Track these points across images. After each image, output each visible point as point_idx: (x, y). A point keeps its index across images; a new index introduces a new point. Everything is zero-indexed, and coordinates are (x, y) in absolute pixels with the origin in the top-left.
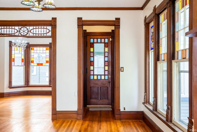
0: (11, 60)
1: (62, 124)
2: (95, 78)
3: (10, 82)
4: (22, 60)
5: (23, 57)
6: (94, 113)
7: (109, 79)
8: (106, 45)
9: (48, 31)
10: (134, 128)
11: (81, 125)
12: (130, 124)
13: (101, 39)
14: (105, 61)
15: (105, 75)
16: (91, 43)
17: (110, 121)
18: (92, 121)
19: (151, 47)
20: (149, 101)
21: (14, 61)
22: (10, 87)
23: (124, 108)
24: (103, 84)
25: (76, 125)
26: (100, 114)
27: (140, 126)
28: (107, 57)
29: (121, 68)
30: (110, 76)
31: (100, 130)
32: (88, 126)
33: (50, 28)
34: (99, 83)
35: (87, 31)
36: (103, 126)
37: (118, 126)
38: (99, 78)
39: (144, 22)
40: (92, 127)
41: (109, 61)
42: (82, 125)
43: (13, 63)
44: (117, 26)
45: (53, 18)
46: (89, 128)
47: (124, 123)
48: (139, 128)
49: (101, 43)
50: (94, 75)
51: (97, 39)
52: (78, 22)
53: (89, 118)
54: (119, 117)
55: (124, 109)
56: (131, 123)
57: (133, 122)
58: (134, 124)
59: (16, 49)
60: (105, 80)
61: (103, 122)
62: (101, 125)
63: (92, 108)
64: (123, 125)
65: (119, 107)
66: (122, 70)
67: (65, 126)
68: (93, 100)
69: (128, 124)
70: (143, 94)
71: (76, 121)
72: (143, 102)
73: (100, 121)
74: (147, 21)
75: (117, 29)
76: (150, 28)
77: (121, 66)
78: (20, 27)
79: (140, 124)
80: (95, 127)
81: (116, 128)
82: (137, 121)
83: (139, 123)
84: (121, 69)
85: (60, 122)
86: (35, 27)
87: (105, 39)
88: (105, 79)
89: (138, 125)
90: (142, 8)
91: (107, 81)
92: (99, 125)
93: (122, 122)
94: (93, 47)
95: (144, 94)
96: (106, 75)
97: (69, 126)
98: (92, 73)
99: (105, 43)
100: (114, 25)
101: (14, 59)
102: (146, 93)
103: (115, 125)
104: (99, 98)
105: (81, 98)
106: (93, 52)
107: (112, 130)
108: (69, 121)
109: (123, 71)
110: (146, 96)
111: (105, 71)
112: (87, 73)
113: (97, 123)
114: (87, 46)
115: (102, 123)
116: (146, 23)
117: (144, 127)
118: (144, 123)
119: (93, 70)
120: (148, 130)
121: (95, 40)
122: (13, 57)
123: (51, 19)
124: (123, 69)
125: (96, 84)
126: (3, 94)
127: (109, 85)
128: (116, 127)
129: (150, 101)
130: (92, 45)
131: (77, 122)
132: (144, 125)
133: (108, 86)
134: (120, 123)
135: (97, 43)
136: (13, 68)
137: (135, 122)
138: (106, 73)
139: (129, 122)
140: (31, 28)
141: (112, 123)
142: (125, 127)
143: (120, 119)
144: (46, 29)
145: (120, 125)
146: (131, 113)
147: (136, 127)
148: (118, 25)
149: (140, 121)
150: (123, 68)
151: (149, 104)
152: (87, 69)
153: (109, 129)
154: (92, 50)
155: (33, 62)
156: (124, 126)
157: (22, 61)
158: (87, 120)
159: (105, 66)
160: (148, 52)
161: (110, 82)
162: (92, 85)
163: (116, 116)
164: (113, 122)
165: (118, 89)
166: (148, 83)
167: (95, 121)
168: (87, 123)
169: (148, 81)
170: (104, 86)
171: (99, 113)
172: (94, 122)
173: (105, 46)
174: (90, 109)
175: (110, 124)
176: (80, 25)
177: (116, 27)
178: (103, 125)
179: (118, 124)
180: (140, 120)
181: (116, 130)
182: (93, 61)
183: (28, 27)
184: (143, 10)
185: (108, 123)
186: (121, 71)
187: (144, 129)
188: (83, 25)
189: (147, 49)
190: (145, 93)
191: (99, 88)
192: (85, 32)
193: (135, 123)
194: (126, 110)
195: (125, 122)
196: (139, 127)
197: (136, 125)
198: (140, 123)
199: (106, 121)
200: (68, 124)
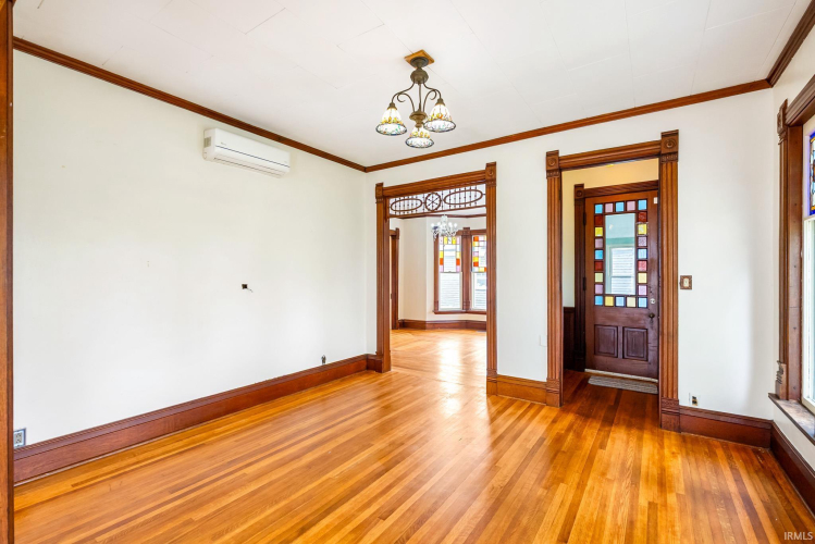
0: (437, 261)
1: (506, 408)
2: (609, 302)
3: (436, 303)
4: (458, 260)
5: (459, 256)
6: (600, 393)
7: (650, 307)
8: (641, 217)
9: (479, 195)
10: (727, 473)
11: (550, 420)
12: (715, 453)
13: (625, 203)
14: (638, 261)
15: (637, 296)
16: (595, 216)
17: (641, 428)
18: (586, 415)
19: (811, 206)
20: (801, 395)
21: (442, 263)
22: (437, 312)
23: (694, 398)
24: (633, 320)
25: (538, 418)
26: (617, 401)
27: (756, 472)
28: (646, 248)
29: (683, 277)
30: (653, 301)
31: (600, 451)
32: (569, 429)
33: (482, 188)
34: (622, 317)
35: (585, 187)
36: (613, 441)
37: (666, 452)
38: (620, 302)
39: (779, 125)
40: (579, 436)
41: (652, 260)
42: (554, 421)
43: (440, 267)
44: (665, 155)
45: (488, 165)
46: (571, 436)
47: (689, 446)
48: (751, 478)
49: (626, 211)
50: (604, 295)
51: (614, 203)
52: (548, 164)
53: (579, 405)
54: (673, 421)
55: (695, 402)
56: (720, 452)
57: (726, 448)
58: (729, 458)
59: (446, 242)
60: (637, 310)
61: (618, 424)
62: (608, 436)
63: (597, 378)
64: (684, 451)
65: (675, 391)
66: (686, 284)
67: (512, 414)
68: (601, 359)
69: (706, 453)
70: (773, 366)
71: (542, 407)
72: (773, 392)
73: (609, 422)
74: (789, 118)
75: (669, 164)
76: (806, 139)
77: (681, 273)
78: (426, 195)
79: (756, 463)
80: (589, 438)
81: (657, 457)
82: (744, 450)
83: (755, 459)
84: (682, 283)
85: (503, 402)
86: (452, 191)
87: (637, 201)
88: (637, 306)
89: (748, 463)
90: (769, 82)
91: (645, 312)
92: (602, 433)
93: (684, 440)
94: (602, 224)
95: (777, 366)
96: (642, 297)
97: (519, 418)
98: (598, 289)
99: (637, 212)
100: (658, 155)
101: (442, 260)
102: (784, 366)
103: (657, 445)
104: (620, 356)
105: (558, 353)
106: (603, 238)
107: (640, 459)
108: (525, 403)
109: (690, 288)
110: (784, 376)
111: (638, 284)
112: (584, 289)
113: (598, 426)
114: (585, 224)
115: (613, 428)
116: (784, 124)
117: (773, 478)
118: (772, 463)
119: (603, 284)
120: (791, 499)
121: (609, 208)
122: (440, 256)
123: (484, 168)
124: (690, 283)
125: (612, 318)
126: (424, 323)
127: (652, 322)
128: (656, 451)
129: (805, 396)
130: (600, 220)
131: (543, 412)
132: (773, 471)
133: (648, 326)
134: (674, 442)
135: (614, 212)
136: (442, 277)
137: (738, 450)
138: (643, 291)
139: (709, 445)
140: (446, 192)
141: (647, 436)
142: (693, 460)
143: (679, 429)
144: (476, 190)
145: (674, 450)
146: (722, 419)
147: (737, 470)
148: (671, 151)
149: (757, 453)
150: (690, 278)
151: (799, 406)
152: (584, 279)
153: (632, 454)
154: (599, 232)
155: (476, 264)
156: (687, 454)
157: (458, 264)
158: (573, 412)
159: (637, 272)
160: (797, 224)
161: (654, 316)
162: (600, 320)
163: (664, 417)
164: (653, 433)
165: (671, 340)
166: (797, 332)
167: (594, 418)
168: (569, 418)
169: (797, 325)
170: (637, 325)
171: (613, 396)
172: (590, 420)
173: (638, 220)
174: (592, 381)
175: (640, 439)
176: (553, 171)
177: (664, 158)
178: (615, 435)
179: (666, 442)
180: (760, 449)
181: (654, 463)
182: (602, 262)
183: (440, 193)
184: (772, 86)
185: (634, 432)
186: (683, 288)
187: (770, 488)
188: (560, 170)
189: (790, 213)
190: (779, 362)
191: (620, 329)
192: (579, 189)
193: (734, 454)
194: (701, 406)
195: (695, 441)
196: (748, 472)
197: (739, 464)
198: (757, 461)
199: (629, 426)
200: (521, 412)
